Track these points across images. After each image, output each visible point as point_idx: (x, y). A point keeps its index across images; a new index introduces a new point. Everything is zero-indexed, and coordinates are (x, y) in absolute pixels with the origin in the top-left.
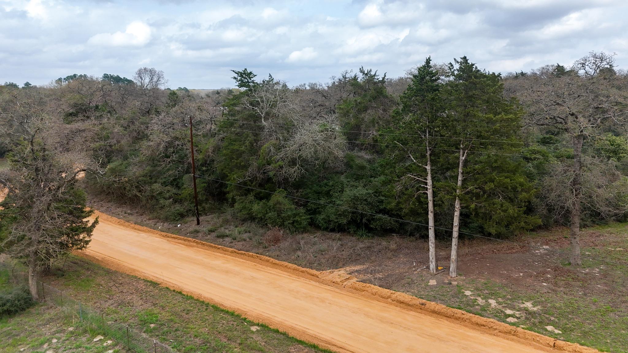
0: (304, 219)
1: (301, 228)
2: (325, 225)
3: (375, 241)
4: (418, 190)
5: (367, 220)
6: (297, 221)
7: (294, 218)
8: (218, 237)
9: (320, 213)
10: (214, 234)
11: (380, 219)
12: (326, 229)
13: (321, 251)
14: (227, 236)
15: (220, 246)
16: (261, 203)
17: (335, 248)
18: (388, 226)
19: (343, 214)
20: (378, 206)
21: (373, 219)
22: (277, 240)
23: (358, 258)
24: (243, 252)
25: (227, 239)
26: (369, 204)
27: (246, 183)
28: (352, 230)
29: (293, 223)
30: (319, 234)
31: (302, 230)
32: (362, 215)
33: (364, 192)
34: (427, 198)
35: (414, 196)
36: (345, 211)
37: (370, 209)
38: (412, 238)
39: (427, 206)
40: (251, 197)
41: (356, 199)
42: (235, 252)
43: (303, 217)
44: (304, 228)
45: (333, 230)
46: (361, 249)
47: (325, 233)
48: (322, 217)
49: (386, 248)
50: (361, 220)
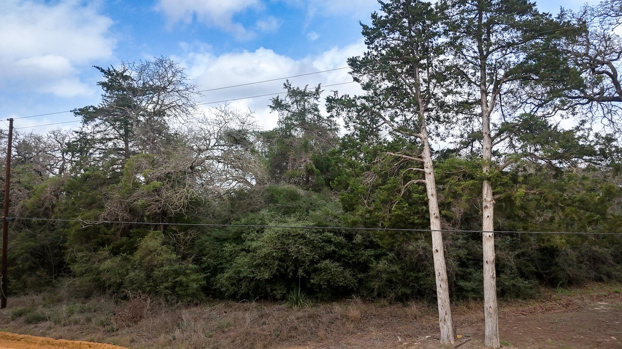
0: (194, 280)
1: (188, 295)
2: (232, 289)
3: (321, 309)
4: (406, 179)
5: (305, 271)
6: (181, 284)
7: (174, 278)
8: (29, 322)
9: (222, 270)
10: (22, 319)
11: (326, 269)
12: (234, 297)
13: (221, 329)
14: (44, 319)
15: (21, 336)
16: (118, 259)
17: (248, 321)
18: (341, 282)
19: (263, 264)
20: (322, 248)
21: (316, 270)
22: (136, 318)
23: (293, 333)
24: (64, 341)
25: (42, 324)
26: (309, 243)
27: (99, 229)
28: (279, 292)
29: (173, 288)
30: (220, 306)
31: (189, 299)
32: (297, 263)
33: (300, 225)
34: (425, 190)
35: (400, 191)
36: (265, 257)
37: (311, 251)
38: (383, 302)
39: (424, 207)
40: (105, 252)
41: (286, 235)
42: (48, 342)
43: (193, 277)
44: (193, 295)
45: (246, 297)
46: (298, 318)
47: (231, 302)
48: (226, 275)
49: (343, 316)
50: (295, 272)
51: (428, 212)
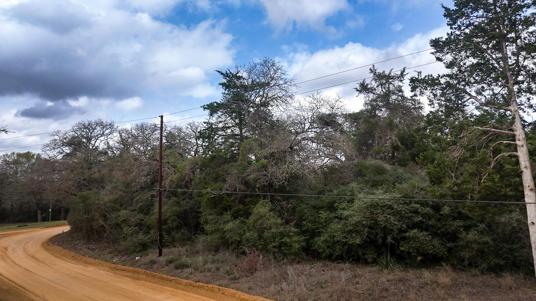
0: (295, 242)
1: (291, 254)
2: (328, 251)
3: (411, 274)
4: (496, 151)
5: (394, 239)
6: (285, 244)
7: (280, 239)
8: (177, 268)
9: (319, 234)
10: (172, 265)
11: (414, 238)
12: (330, 258)
13: (320, 285)
14: (187, 266)
15: (172, 278)
16: (238, 221)
17: (343, 280)
18: (430, 250)
19: (355, 230)
20: (409, 218)
21: (404, 238)
22: (252, 270)
23: (384, 294)
24: (201, 284)
25: (186, 270)
26: (396, 213)
27: (223, 197)
28: (371, 256)
29: (279, 247)
30: (319, 264)
31: (293, 257)
32: (386, 231)
33: (387, 196)
34: (517, 163)
35: (489, 164)
36: (356, 224)
37: (399, 221)
38: (475, 271)
39: (518, 179)
40: (228, 216)
41: (375, 205)
42: (190, 284)
43: (295, 238)
44: (296, 254)
45: (340, 259)
46: (388, 281)
47: (328, 263)
48: (322, 238)
49: (433, 282)
50: (385, 239)
51: (521, 184)
